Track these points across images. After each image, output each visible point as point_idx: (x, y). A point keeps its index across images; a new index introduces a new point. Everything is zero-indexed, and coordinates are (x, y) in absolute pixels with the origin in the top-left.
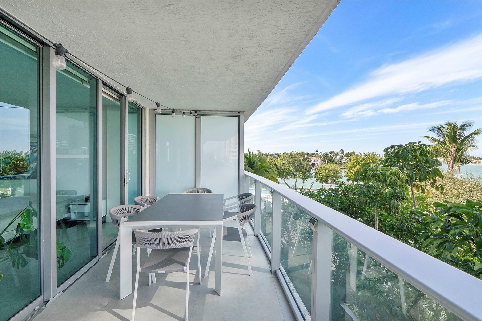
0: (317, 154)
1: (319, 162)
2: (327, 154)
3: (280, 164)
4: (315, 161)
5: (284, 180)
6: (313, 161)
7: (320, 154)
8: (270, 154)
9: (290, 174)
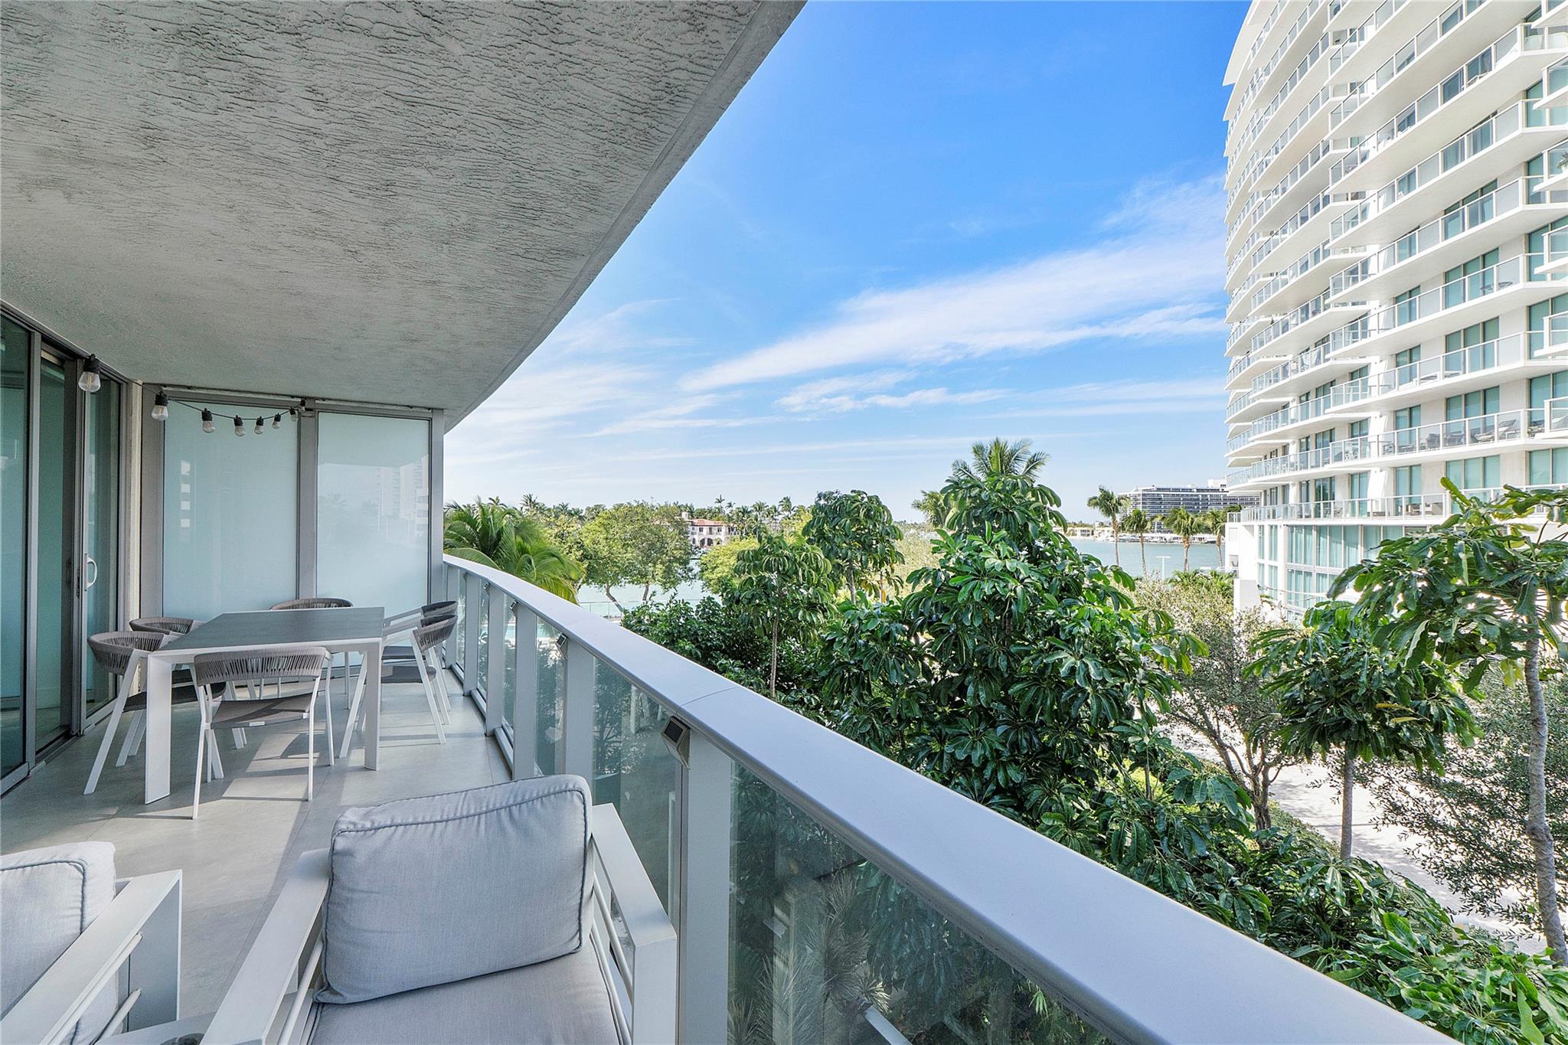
0: (720, 510)
1: (722, 536)
2: (745, 511)
3: (594, 542)
4: (711, 532)
5: (608, 591)
6: (706, 530)
7: (727, 511)
8: (570, 508)
9: (625, 573)
